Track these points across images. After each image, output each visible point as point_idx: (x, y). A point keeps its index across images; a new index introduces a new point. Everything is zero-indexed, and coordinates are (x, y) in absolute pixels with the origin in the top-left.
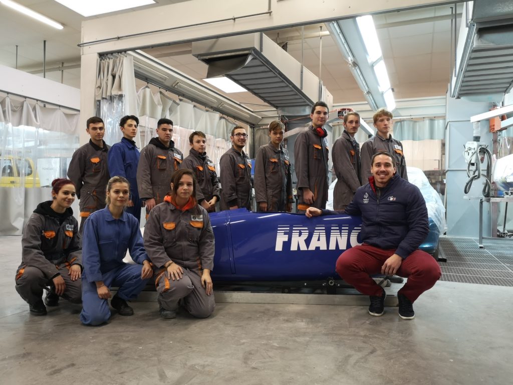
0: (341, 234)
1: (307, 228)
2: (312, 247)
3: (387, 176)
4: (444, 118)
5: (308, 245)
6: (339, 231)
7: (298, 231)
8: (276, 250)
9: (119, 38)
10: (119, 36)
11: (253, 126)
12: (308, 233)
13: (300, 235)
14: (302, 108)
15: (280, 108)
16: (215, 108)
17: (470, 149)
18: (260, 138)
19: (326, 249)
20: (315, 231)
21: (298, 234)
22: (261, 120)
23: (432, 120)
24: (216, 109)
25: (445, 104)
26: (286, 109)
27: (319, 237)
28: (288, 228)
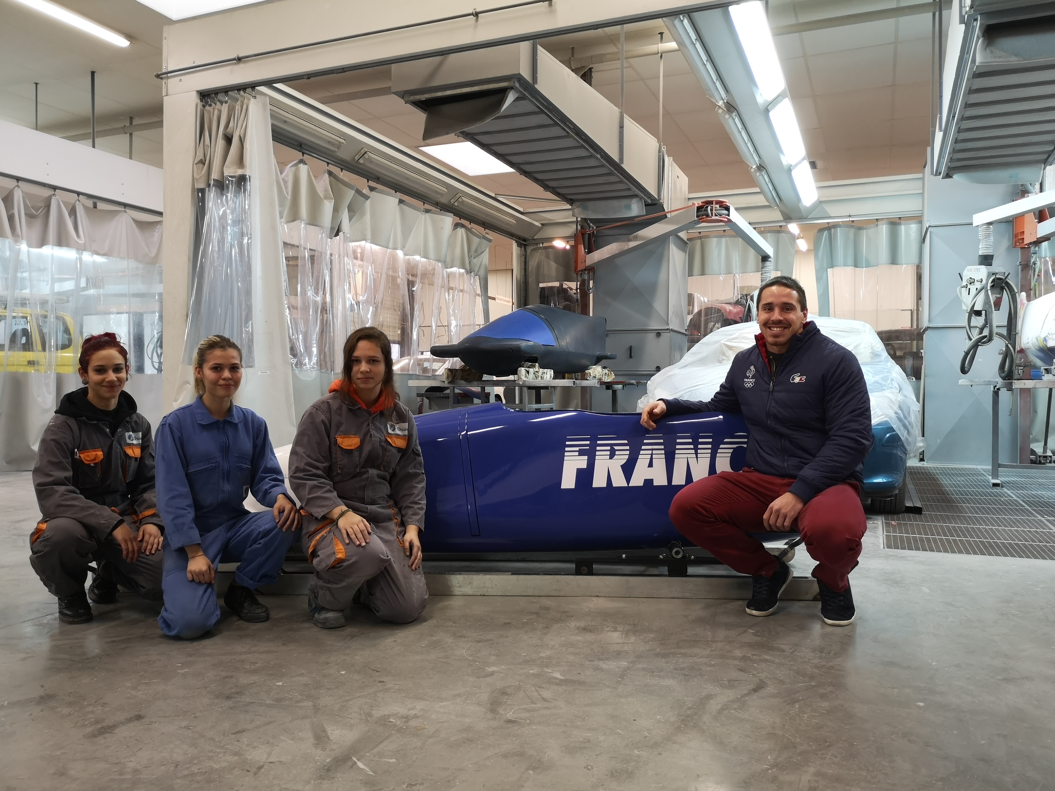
0: (696, 454)
1: (626, 442)
2: (637, 480)
3: (786, 330)
4: (919, 219)
5: (628, 476)
6: (692, 446)
7: (609, 448)
8: (563, 487)
9: (239, 60)
10: (241, 55)
11: (523, 242)
12: (628, 452)
13: (611, 457)
14: (624, 202)
15: (578, 204)
16: (444, 205)
17: (972, 281)
18: (539, 266)
19: (665, 483)
20: (643, 447)
21: (608, 453)
22: (539, 230)
23: (894, 223)
24: (446, 208)
25: (921, 191)
26: (591, 204)
27: (651, 459)
28: (588, 442)
